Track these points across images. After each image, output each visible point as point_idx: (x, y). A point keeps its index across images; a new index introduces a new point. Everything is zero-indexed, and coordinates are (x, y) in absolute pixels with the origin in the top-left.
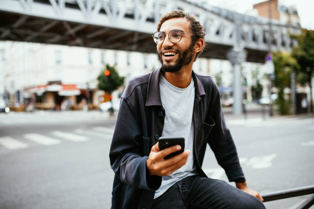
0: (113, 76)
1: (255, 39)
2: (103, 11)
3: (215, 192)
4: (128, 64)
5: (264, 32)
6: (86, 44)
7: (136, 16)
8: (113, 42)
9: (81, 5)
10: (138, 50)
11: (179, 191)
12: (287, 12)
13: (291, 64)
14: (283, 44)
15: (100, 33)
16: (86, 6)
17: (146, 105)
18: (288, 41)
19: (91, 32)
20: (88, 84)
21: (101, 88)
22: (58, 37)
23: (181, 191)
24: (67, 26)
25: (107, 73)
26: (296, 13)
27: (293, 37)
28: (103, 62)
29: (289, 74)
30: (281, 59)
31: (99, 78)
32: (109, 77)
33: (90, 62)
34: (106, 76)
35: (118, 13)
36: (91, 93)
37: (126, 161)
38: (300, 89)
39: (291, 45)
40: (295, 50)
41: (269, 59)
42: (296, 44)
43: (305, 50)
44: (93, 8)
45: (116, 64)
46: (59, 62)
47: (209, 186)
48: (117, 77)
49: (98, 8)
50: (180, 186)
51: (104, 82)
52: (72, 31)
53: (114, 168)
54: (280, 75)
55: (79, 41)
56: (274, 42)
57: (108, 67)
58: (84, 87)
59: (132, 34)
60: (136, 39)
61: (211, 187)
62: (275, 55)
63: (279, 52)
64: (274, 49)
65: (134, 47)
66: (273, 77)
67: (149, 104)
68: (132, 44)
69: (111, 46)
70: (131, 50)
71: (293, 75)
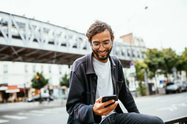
0: (41, 79)
1: (123, 54)
2: (35, 40)
3: (132, 118)
4: (50, 72)
5: (128, 50)
6: (24, 60)
7: (55, 43)
8: (41, 58)
9: (22, 37)
10: (56, 63)
11: (109, 122)
12: (138, 40)
13: (144, 67)
14: (139, 57)
15: (33, 53)
16: (25, 38)
17: (87, 73)
18: (141, 55)
19: (28, 53)
20: (24, 85)
21: (33, 86)
22: (7, 56)
23: (110, 122)
24: (13, 49)
25: (38, 77)
26: (142, 40)
27: (143, 53)
28: (34, 71)
29: (143, 73)
30: (138, 64)
31: (32, 81)
32: (39, 79)
33: (26, 71)
34: (37, 79)
35: (44, 41)
36: (27, 90)
37: (77, 108)
38: (150, 81)
39: (143, 57)
40: (145, 59)
41: (132, 64)
42: (145, 56)
43: (151, 59)
44: (29, 39)
45: (42, 72)
46: (6, 72)
47: (127, 116)
48: (44, 80)
49: (32, 39)
50: (109, 119)
51: (35, 82)
52: (16, 52)
53: (69, 113)
54: (139, 74)
55: (20, 58)
56: (133, 56)
57: (38, 74)
58: (23, 87)
59: (53, 53)
60: (55, 56)
61: (128, 116)
62: (135, 62)
63: (137, 61)
64: (134, 59)
65: (54, 61)
66: (135, 75)
67: (88, 73)
68: (53, 59)
69: (40, 61)
70: (52, 63)
71: (145, 74)
